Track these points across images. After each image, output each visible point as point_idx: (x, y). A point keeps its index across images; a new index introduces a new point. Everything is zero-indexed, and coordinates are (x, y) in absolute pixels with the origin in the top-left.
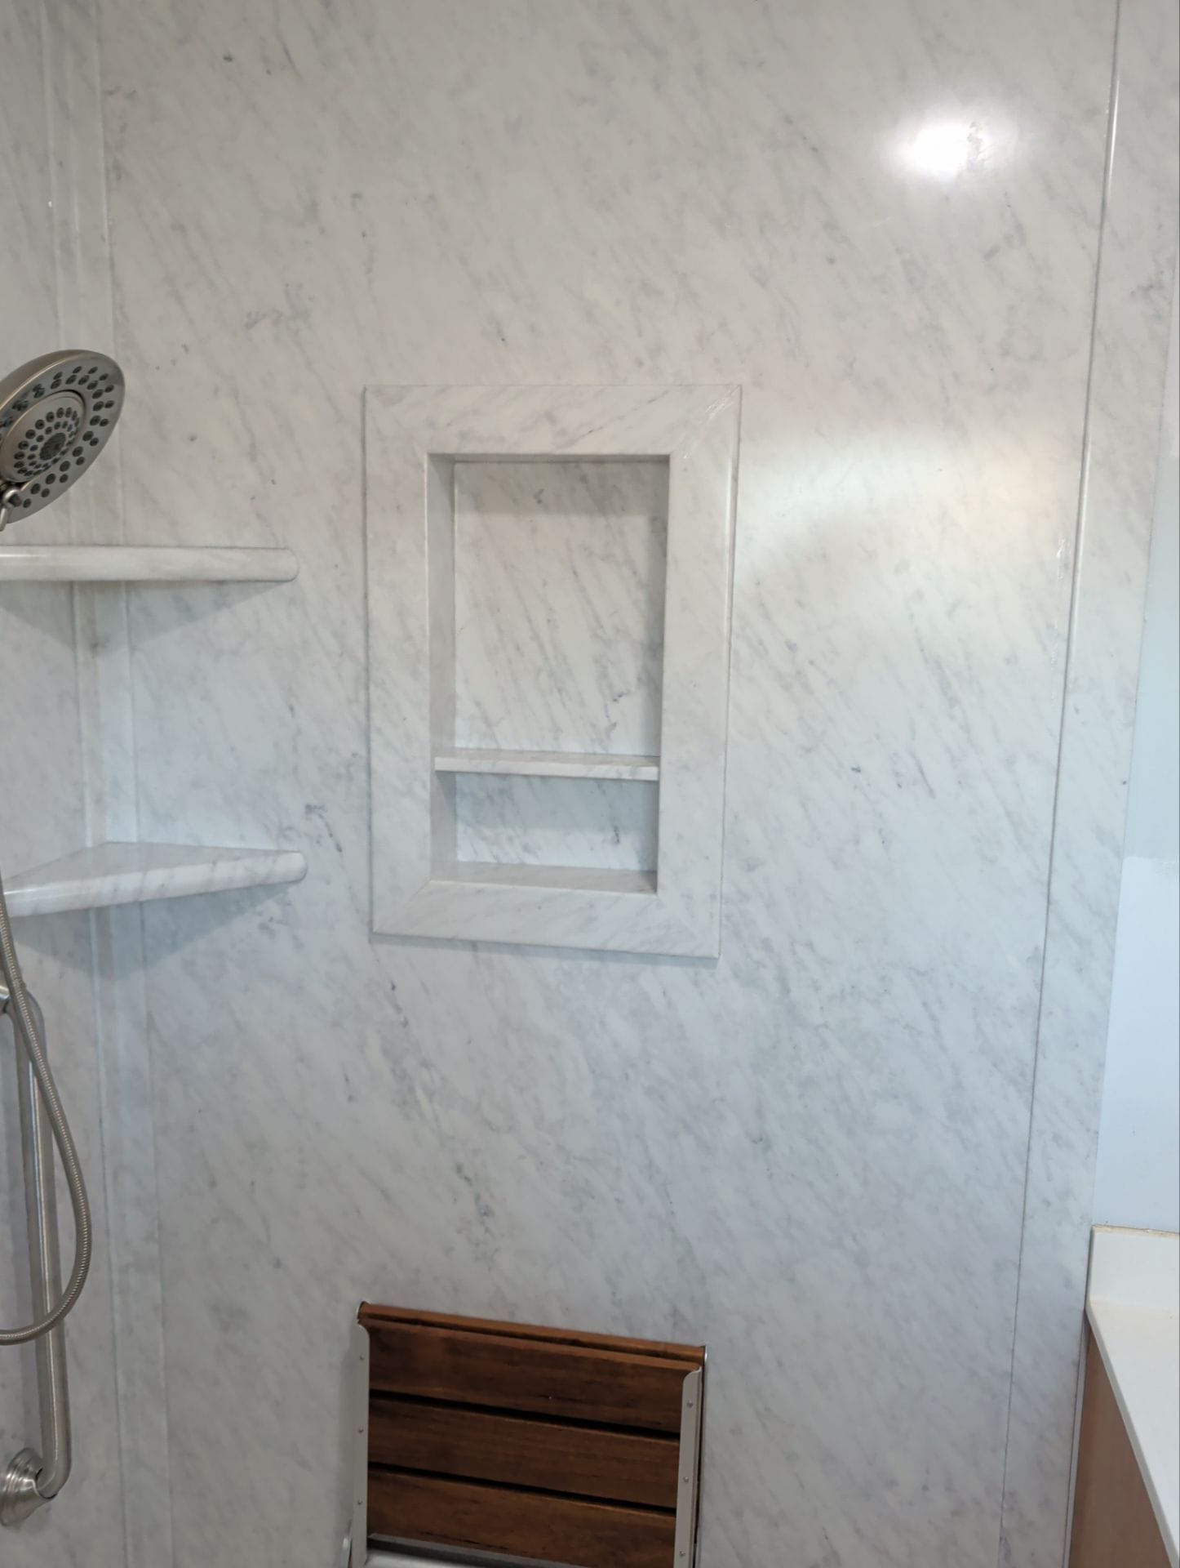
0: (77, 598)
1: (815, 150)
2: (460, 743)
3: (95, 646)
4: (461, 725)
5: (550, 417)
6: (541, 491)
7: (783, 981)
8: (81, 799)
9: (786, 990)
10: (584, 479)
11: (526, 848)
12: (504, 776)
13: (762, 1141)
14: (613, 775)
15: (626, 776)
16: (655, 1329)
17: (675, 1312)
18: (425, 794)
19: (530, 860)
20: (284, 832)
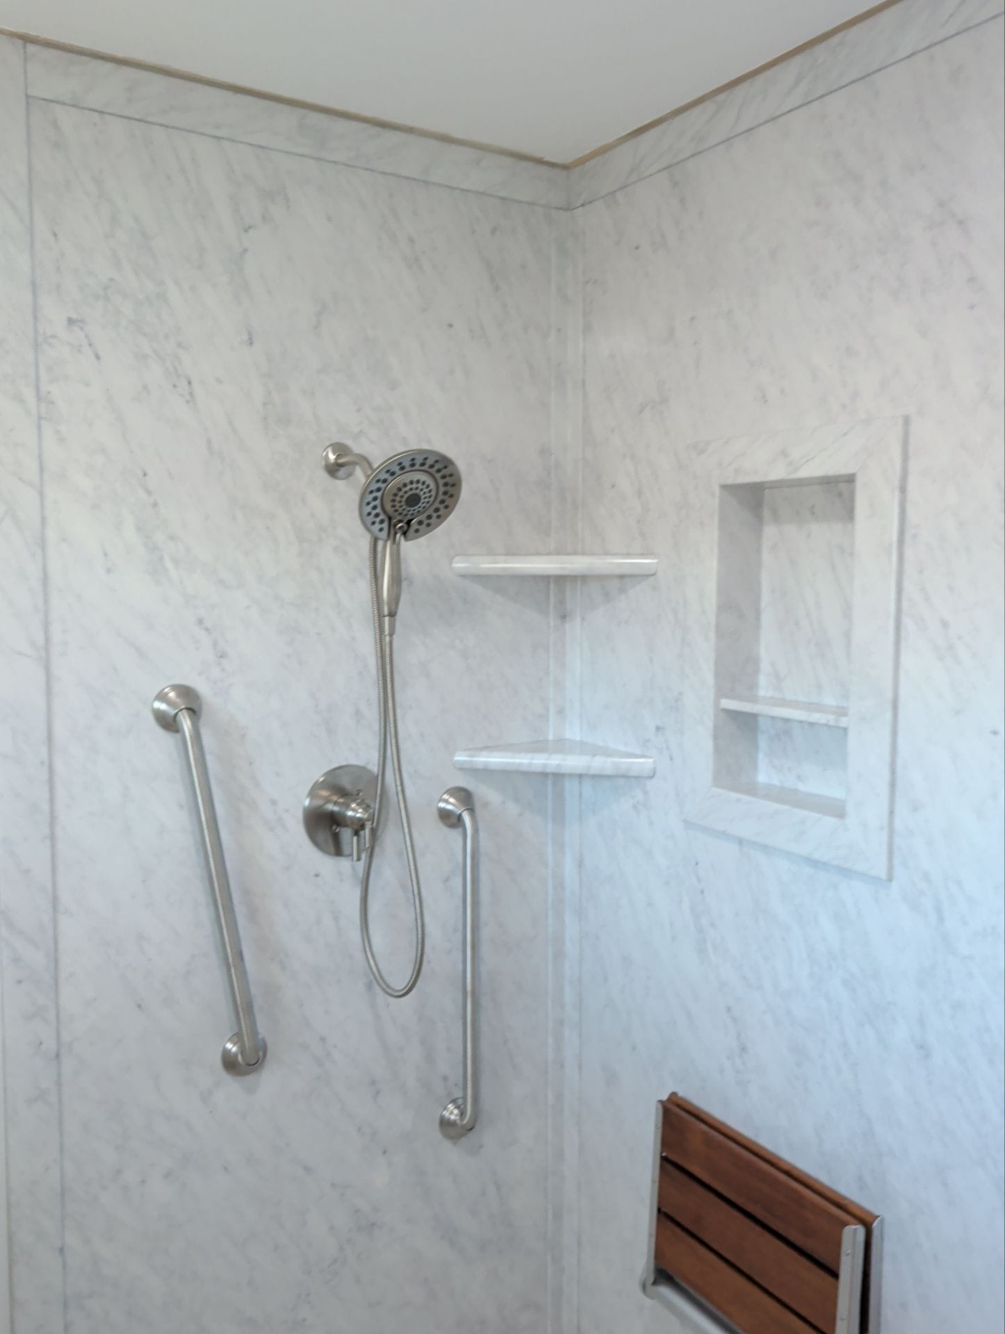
0: (552, 585)
1: (961, 222)
2: (762, 692)
3: (563, 617)
4: (763, 680)
5: (784, 453)
6: (813, 507)
7: (939, 910)
8: (547, 710)
9: (941, 919)
10: (840, 495)
11: (799, 777)
12: (786, 720)
13: (924, 1049)
14: (823, 721)
15: (832, 723)
16: (844, 1185)
17: (860, 1178)
18: (710, 723)
19: (802, 787)
20: (646, 743)
